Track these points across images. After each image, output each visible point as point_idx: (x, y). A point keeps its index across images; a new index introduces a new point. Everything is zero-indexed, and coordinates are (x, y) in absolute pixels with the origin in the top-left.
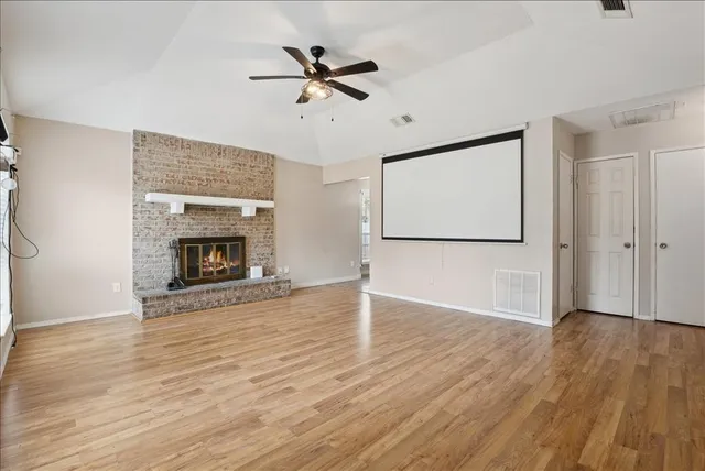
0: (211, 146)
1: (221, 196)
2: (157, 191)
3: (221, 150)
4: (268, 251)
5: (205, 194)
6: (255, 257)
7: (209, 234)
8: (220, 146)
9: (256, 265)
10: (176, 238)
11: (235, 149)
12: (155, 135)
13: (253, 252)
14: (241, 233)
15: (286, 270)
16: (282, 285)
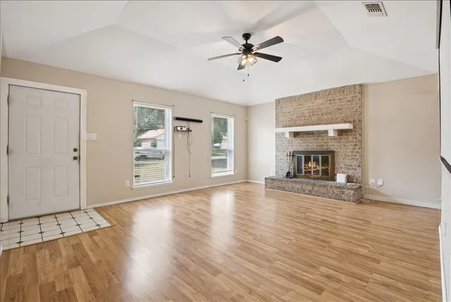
0: (310, 94)
1: (317, 124)
2: (284, 127)
3: (316, 95)
4: (355, 163)
5: (308, 125)
6: (343, 166)
7: (310, 149)
8: (316, 92)
9: (343, 172)
10: (292, 151)
11: (326, 91)
12: (283, 99)
13: (341, 162)
14: (332, 148)
15: (380, 183)
16: (346, 192)
